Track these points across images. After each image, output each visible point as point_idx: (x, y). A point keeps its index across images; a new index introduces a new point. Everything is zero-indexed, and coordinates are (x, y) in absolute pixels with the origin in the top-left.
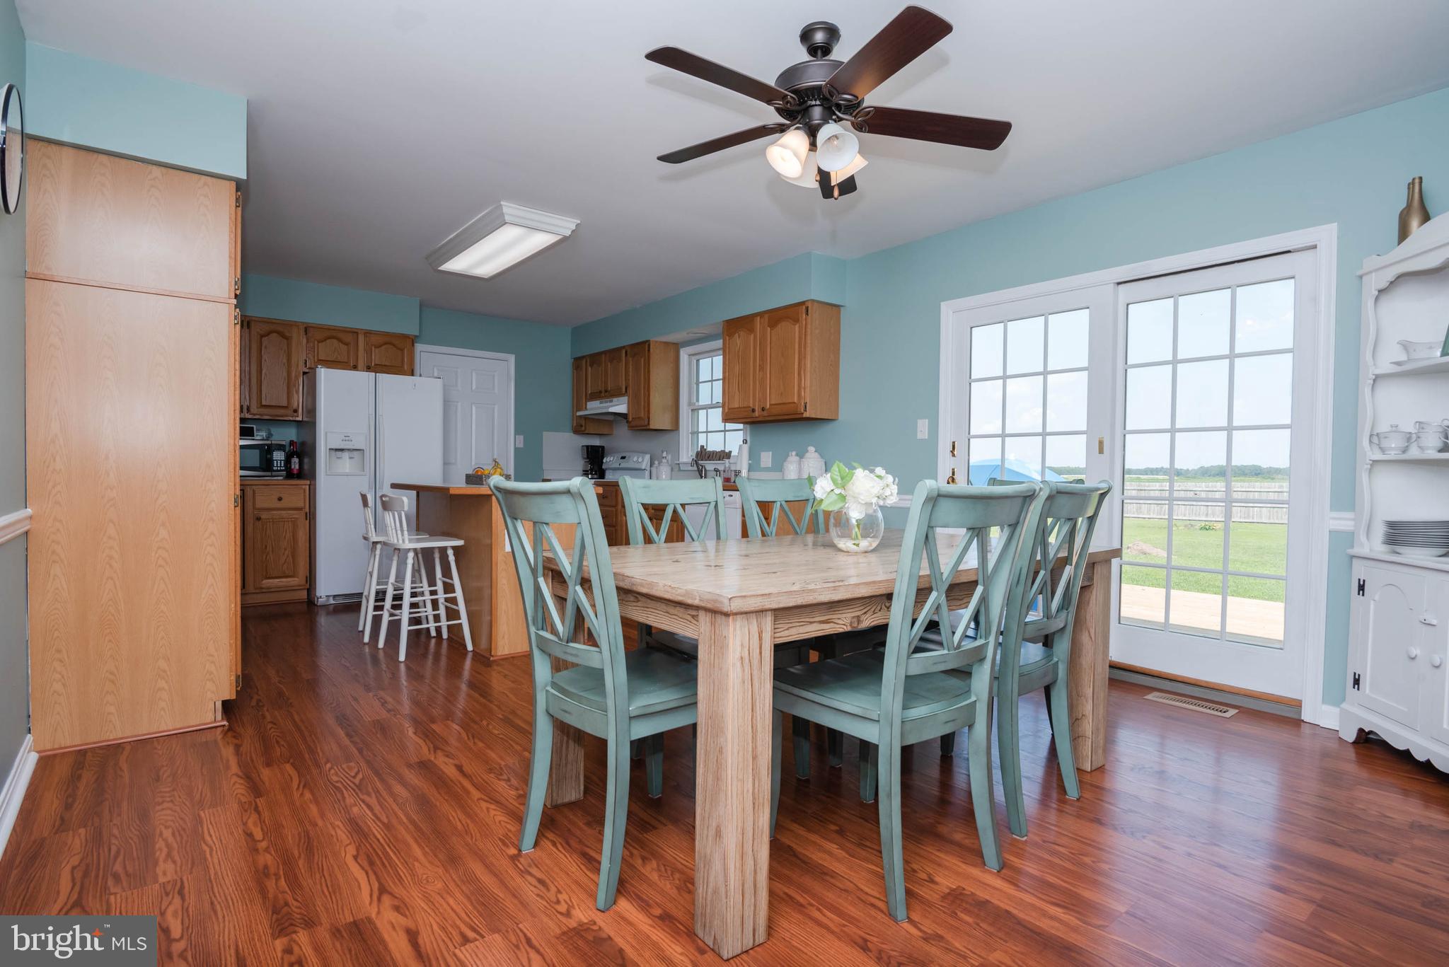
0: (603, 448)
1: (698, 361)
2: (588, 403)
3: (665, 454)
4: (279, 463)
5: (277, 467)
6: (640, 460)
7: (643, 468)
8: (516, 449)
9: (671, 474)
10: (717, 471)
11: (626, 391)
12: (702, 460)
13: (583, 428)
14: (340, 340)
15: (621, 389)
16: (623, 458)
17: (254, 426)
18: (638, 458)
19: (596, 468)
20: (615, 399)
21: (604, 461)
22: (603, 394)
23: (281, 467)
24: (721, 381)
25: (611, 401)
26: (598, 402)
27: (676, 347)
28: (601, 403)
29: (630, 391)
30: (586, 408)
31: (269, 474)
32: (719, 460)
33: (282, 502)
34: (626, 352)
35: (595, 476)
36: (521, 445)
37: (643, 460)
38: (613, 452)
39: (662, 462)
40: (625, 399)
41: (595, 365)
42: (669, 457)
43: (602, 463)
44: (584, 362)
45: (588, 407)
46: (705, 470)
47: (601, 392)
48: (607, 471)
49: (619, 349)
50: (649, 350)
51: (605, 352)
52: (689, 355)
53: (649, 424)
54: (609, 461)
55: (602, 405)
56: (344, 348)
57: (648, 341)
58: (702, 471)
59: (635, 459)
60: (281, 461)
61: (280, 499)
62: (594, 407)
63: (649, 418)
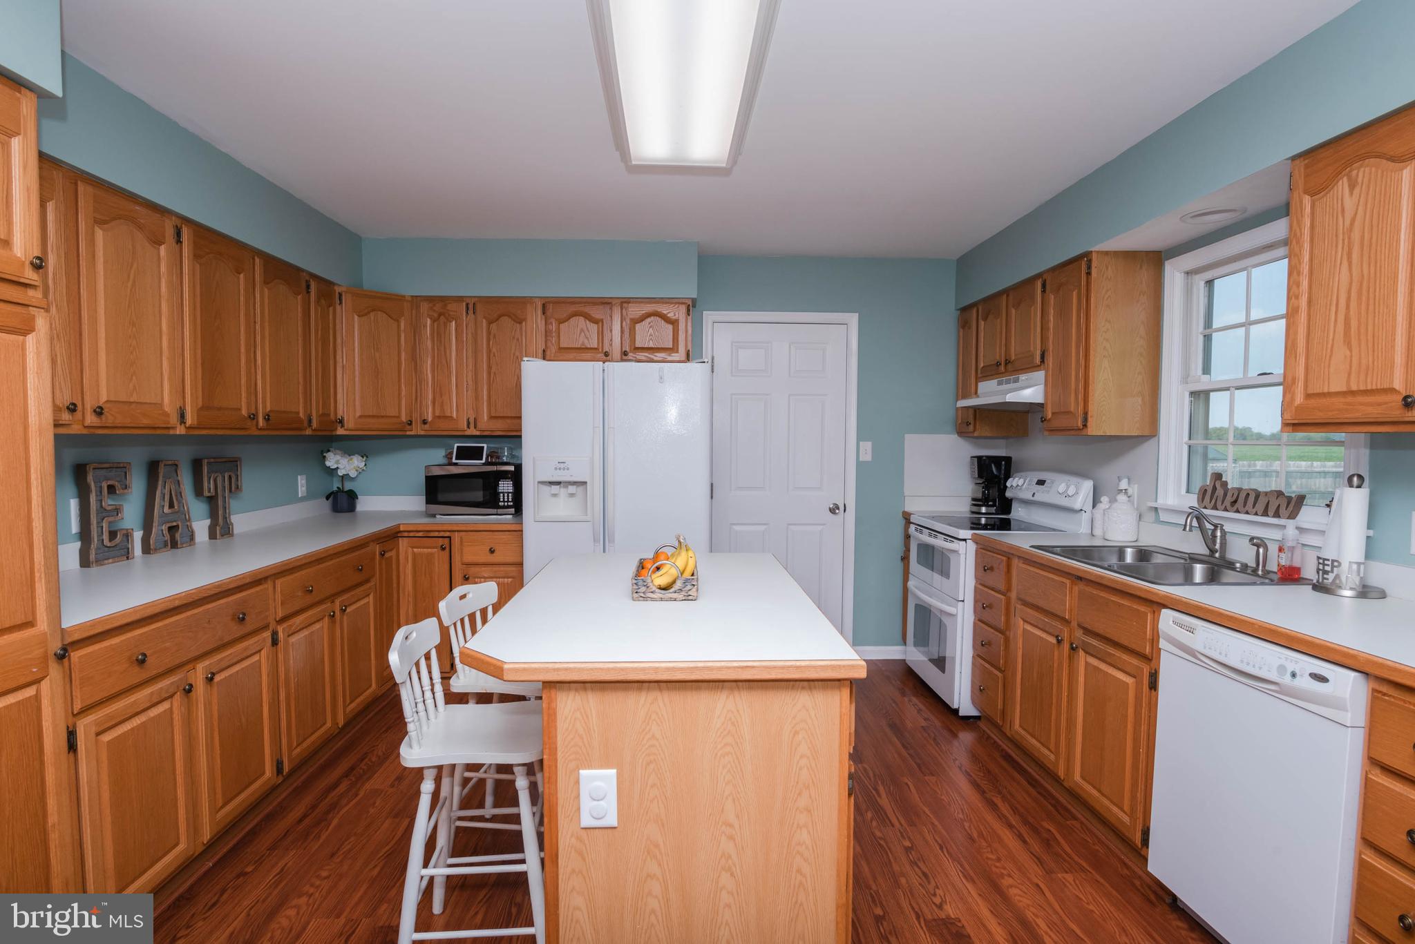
0: (1008, 460)
1: (1210, 283)
2: (980, 385)
3: (1124, 484)
4: (506, 497)
5: (504, 501)
6: (1071, 491)
7: (1077, 506)
8: (860, 465)
9: (1139, 524)
10: (1258, 546)
11: (1043, 361)
12: (1215, 508)
13: (971, 428)
14: (588, 317)
15: (1032, 356)
16: (1041, 482)
17: (485, 446)
18: (1068, 487)
19: (994, 492)
20: (1023, 377)
21: (1008, 484)
22: (1002, 368)
23: (508, 501)
24: (1283, 322)
25: (1016, 381)
26: (995, 382)
27: (1155, 260)
28: (1000, 384)
29: (1050, 360)
30: (976, 393)
31: (494, 511)
32: (1265, 514)
33: (494, 554)
34: (1044, 286)
35: (993, 510)
36: (867, 456)
37: (1077, 493)
38: (1024, 468)
39: (1116, 500)
40: (1040, 375)
41: (991, 317)
42: (1134, 490)
43: (1006, 487)
44: (974, 311)
45: (979, 391)
46: (1224, 533)
47: (998, 364)
48: (1013, 501)
49: (1031, 281)
50: (1089, 274)
51: (1006, 292)
52: (1187, 273)
53: (1085, 426)
54: (1018, 485)
55: (1001, 387)
56: (593, 328)
57: (1087, 255)
58: (1214, 536)
59: (1062, 488)
60: (508, 493)
61: (492, 551)
62: (991, 392)
63: (1086, 414)
